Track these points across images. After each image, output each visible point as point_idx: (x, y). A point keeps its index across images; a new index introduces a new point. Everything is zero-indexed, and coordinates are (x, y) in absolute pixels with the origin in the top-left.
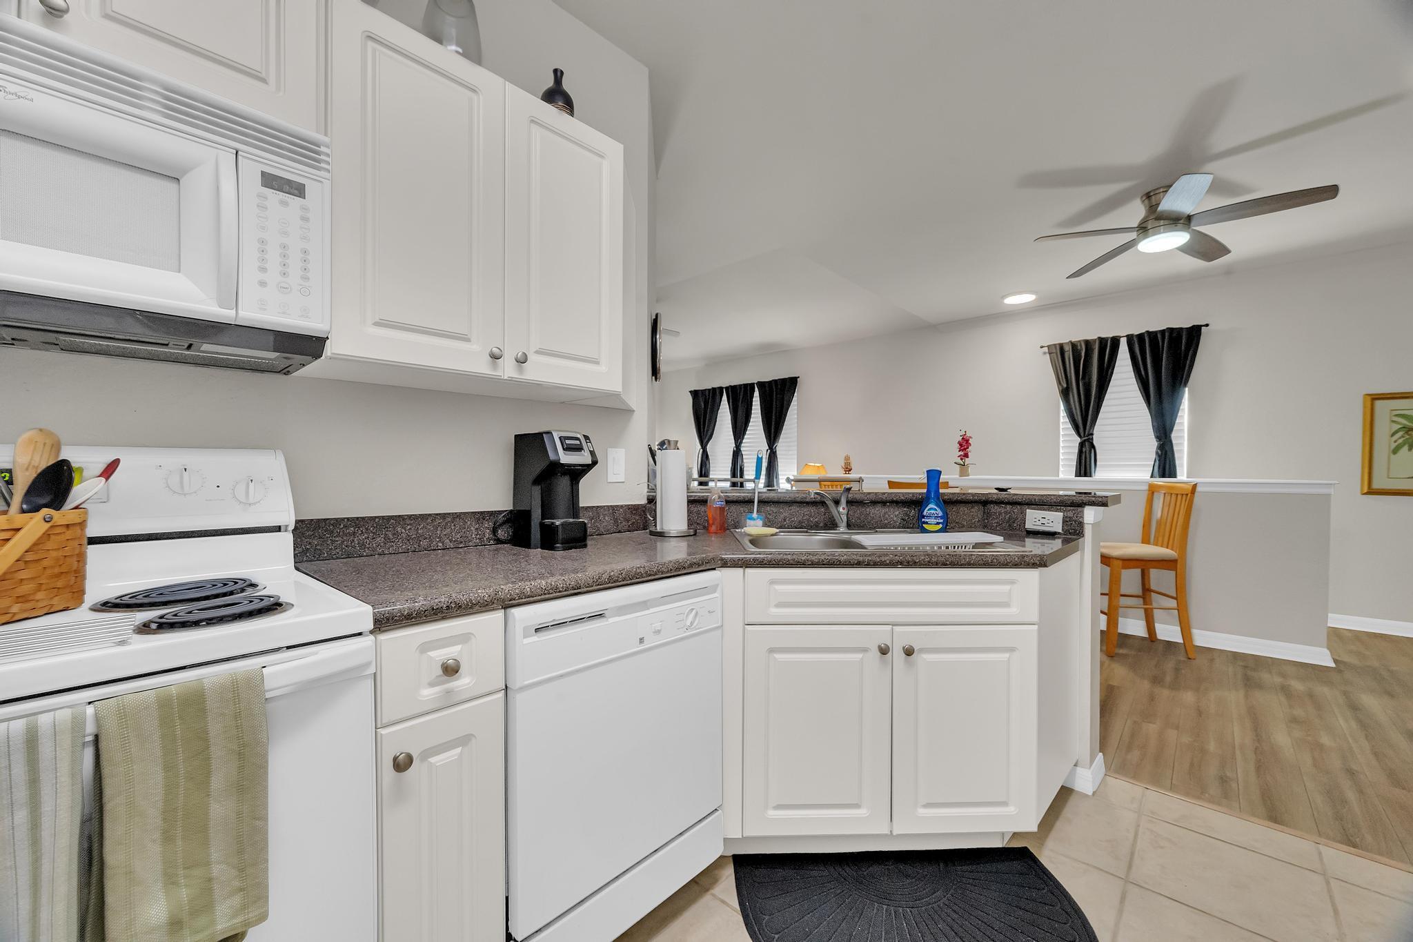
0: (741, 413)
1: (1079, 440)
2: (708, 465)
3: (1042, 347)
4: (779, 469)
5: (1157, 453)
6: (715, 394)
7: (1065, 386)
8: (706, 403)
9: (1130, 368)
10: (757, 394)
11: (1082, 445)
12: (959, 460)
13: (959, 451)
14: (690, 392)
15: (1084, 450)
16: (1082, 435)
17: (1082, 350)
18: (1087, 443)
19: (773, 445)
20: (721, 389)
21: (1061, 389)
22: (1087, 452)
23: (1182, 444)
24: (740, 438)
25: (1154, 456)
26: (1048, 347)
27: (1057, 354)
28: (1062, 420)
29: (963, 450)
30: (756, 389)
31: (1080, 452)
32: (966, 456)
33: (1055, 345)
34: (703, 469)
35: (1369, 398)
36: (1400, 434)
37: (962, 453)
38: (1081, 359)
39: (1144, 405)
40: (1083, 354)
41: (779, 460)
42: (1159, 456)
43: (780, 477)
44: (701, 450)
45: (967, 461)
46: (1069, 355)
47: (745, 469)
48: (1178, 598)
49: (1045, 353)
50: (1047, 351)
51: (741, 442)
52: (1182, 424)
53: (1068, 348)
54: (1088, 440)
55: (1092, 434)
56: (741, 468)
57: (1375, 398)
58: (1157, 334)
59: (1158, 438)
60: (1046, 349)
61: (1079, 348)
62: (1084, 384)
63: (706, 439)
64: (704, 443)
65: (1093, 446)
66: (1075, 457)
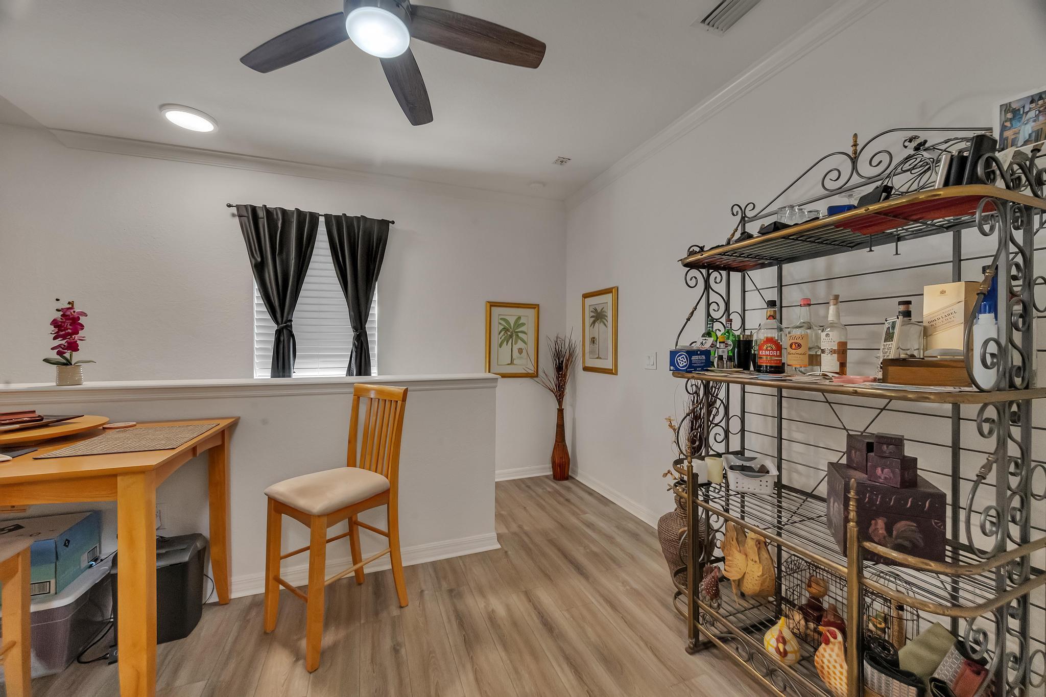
1: (275, 327)
3: (229, 206)
5: (354, 344)
7: (259, 260)
9: (329, 252)
11: (279, 333)
12: (54, 355)
13: (55, 338)
15: (282, 339)
16: (280, 320)
17: (279, 220)
18: (285, 331)
21: (253, 262)
22: (286, 340)
23: (374, 335)
25: (351, 346)
26: (238, 207)
27: (248, 217)
28: (256, 301)
29: (64, 337)
31: (278, 342)
32: (73, 347)
33: (246, 206)
35: (489, 305)
36: (503, 332)
37: (63, 342)
38: (277, 231)
39: (341, 294)
40: (280, 226)
42: (356, 347)
45: (76, 357)
46: (263, 223)
48: (392, 535)
49: (233, 215)
50: (236, 212)
52: (374, 314)
53: (261, 214)
54: (286, 327)
55: (291, 321)
57: (493, 305)
58: (353, 219)
59: (355, 329)
60: (234, 210)
61: (275, 217)
62: (282, 261)
65: (291, 335)
66: (271, 346)
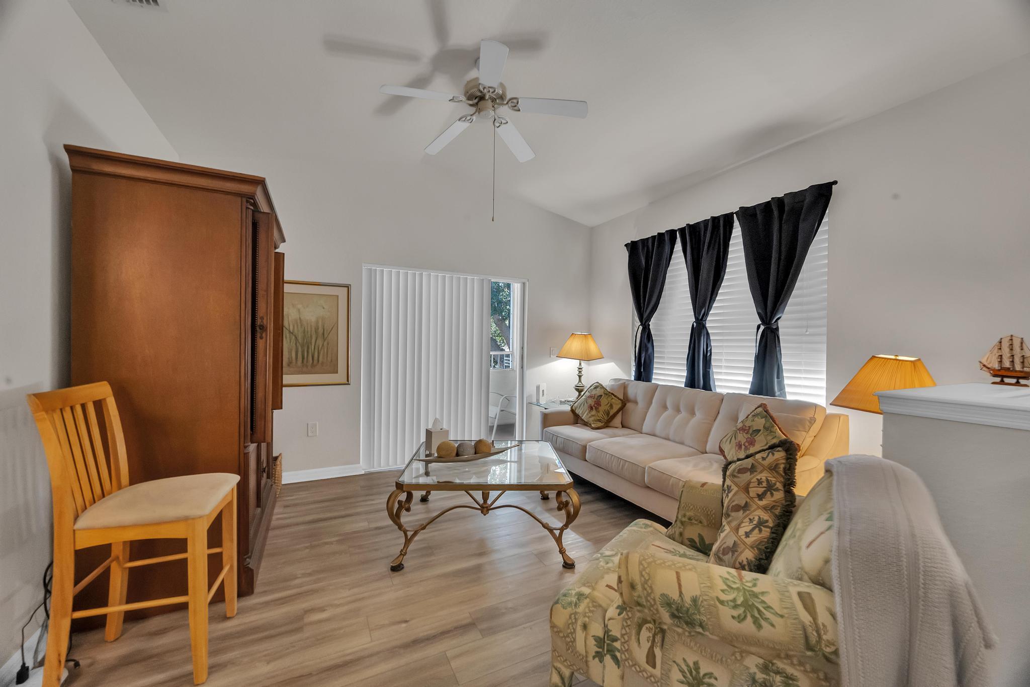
0: (706, 265)
2: (650, 350)
4: (783, 360)
6: (665, 240)
8: (648, 258)
10: (737, 231)
14: (626, 245)
19: (771, 319)
20: (672, 233)
24: (703, 305)
30: (736, 224)
34: (643, 355)
41: (782, 345)
43: (785, 374)
44: (641, 328)
47: (713, 357)
51: (706, 314)
56: (705, 356)
63: (648, 311)
64: (645, 316)
